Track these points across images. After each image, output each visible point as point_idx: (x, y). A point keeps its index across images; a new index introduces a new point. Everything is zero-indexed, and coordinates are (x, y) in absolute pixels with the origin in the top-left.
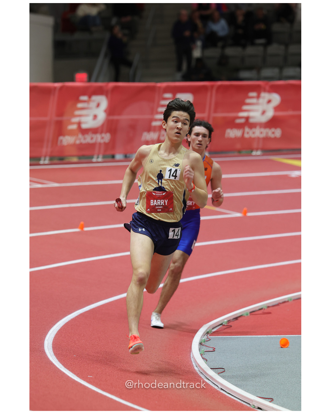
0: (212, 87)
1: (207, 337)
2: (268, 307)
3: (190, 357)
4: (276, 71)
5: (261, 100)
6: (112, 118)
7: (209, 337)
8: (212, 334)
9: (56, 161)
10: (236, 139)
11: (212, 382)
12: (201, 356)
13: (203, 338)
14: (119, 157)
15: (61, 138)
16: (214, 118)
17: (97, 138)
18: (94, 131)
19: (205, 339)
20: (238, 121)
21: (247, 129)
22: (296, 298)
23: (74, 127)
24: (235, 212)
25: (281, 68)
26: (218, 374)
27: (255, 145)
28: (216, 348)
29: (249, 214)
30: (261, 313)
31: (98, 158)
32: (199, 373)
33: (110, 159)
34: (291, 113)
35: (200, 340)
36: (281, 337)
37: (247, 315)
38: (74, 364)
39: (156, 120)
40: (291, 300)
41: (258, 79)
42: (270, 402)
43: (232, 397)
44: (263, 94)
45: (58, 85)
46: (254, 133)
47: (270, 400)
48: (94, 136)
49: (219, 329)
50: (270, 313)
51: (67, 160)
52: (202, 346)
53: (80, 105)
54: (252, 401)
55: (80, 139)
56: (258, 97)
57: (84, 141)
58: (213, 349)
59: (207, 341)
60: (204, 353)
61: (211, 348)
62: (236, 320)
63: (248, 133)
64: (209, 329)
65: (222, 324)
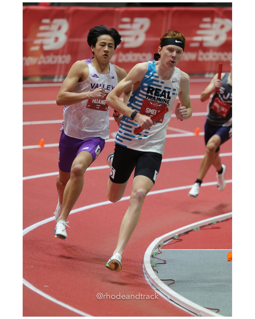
0: (168, 12)
1: (158, 250)
2: (218, 222)
3: (142, 268)
5: (214, 26)
6: (72, 40)
7: (160, 250)
8: (163, 246)
10: (190, 62)
11: (162, 293)
12: (152, 268)
13: (155, 251)
17: (58, 60)
18: (56, 52)
19: (157, 252)
20: (193, 45)
21: (201, 53)
23: (37, 48)
24: (187, 132)
26: (169, 285)
27: (208, 69)
28: (166, 260)
29: (201, 134)
30: (211, 228)
31: (59, 78)
32: (150, 284)
35: (152, 252)
36: (229, 250)
37: (197, 229)
38: (31, 275)
42: (217, 312)
43: (180, 308)
44: (217, 20)
46: (207, 56)
47: (216, 311)
48: (56, 57)
49: (170, 242)
50: (219, 228)
51: (31, 80)
52: (153, 258)
53: (42, 28)
54: (199, 311)
55: (42, 60)
56: (212, 22)
57: (45, 62)
58: (164, 261)
59: (160, 253)
60: (155, 265)
61: (162, 260)
62: (186, 234)
63: (202, 56)
64: (161, 242)
65: (173, 238)
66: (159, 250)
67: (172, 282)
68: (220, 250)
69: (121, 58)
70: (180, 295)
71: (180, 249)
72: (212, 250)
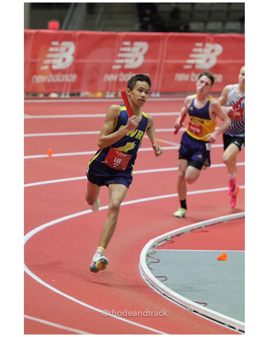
0: (165, 37)
1: (153, 250)
2: (206, 226)
3: (138, 266)
4: (220, 24)
5: (206, 50)
6: (78, 61)
7: (155, 250)
8: (157, 247)
9: (30, 96)
10: (184, 82)
11: (156, 288)
12: (148, 266)
13: (150, 250)
14: (83, 94)
15: (34, 77)
16: (165, 64)
17: (65, 78)
18: (63, 72)
20: (186, 67)
21: (193, 74)
22: (229, 219)
23: (46, 68)
25: (224, 22)
26: (161, 281)
28: (160, 260)
30: (199, 231)
31: (65, 95)
32: (145, 280)
33: (76, 97)
34: (231, 61)
35: (147, 252)
36: (216, 252)
37: (188, 232)
38: (39, 270)
39: (116, 64)
41: (204, 31)
42: (204, 306)
43: (173, 301)
44: (208, 45)
45: (33, 31)
47: (204, 305)
48: (63, 76)
49: (163, 243)
50: (207, 231)
52: (148, 257)
53: (51, 49)
54: (189, 305)
55: (51, 78)
56: (204, 47)
57: (54, 80)
58: (158, 260)
59: (153, 253)
60: (150, 264)
61: (156, 259)
62: (178, 237)
63: (194, 77)
64: (155, 243)
65: (166, 239)
67: (165, 278)
68: (208, 251)
69: (122, 77)
70: (172, 290)
71: (172, 249)
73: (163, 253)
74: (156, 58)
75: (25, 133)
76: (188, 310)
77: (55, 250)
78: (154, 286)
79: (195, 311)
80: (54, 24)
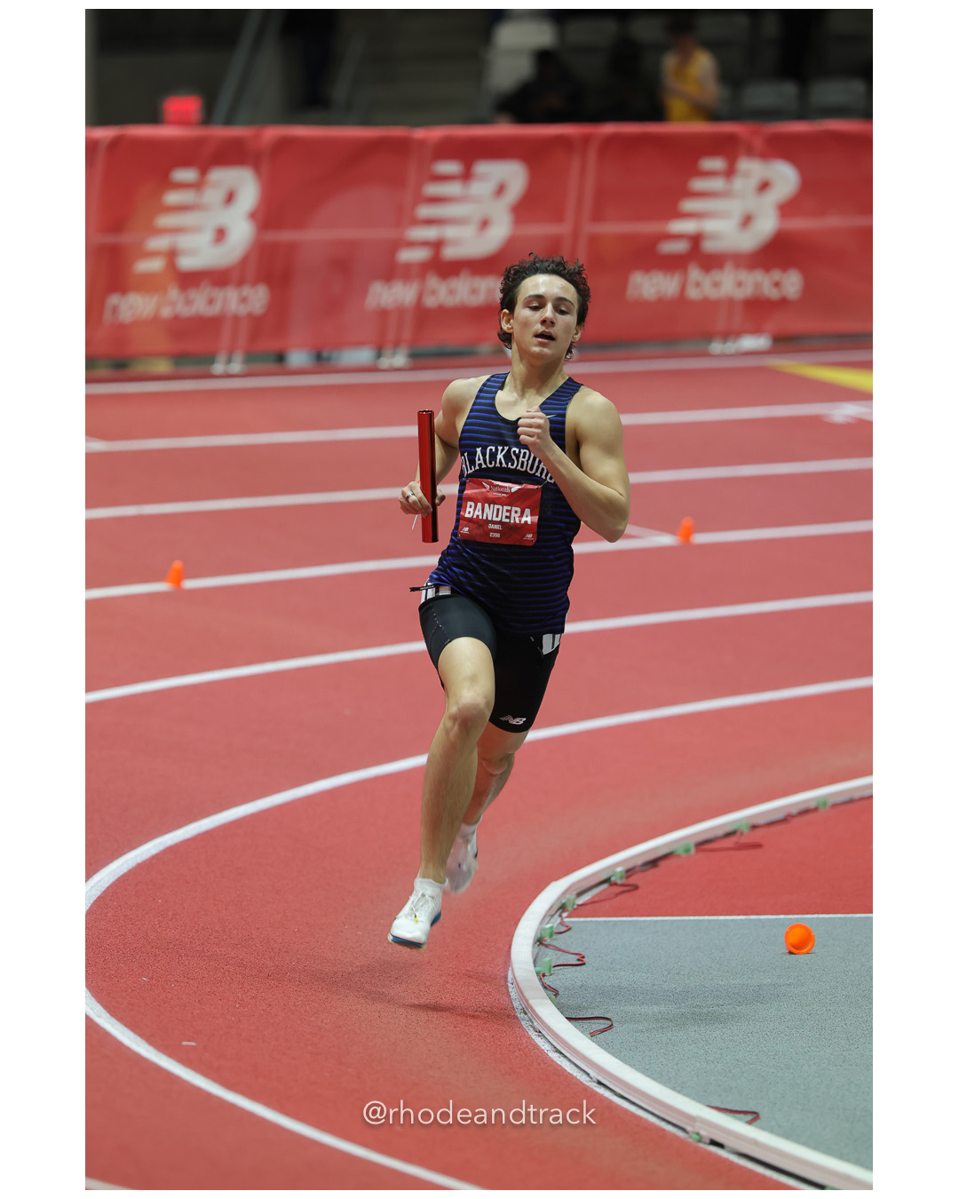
0: (586, 140)
1: (559, 920)
2: (754, 827)
3: (506, 981)
4: (790, 89)
5: (738, 183)
6: (273, 236)
7: (566, 920)
8: (575, 909)
9: (102, 372)
10: (661, 302)
11: (570, 1060)
12: (541, 976)
13: (548, 923)
14: (298, 358)
15: (114, 299)
16: (594, 240)
17: (226, 301)
18: (219, 278)
19: (555, 925)
20: (668, 248)
21: (695, 273)
22: (839, 799)
23: (157, 265)
24: (654, 532)
26: (592, 1035)
27: (721, 324)
28: (583, 953)
29: (700, 538)
30: (730, 846)
31: (229, 361)
32: (531, 1032)
33: (272, 366)
34: (835, 221)
35: (538, 929)
36: (790, 919)
37: (687, 851)
38: (139, 1006)
39: (411, 244)
40: (825, 804)
41: (734, 116)
42: (750, 1123)
43: (633, 1109)
44: (745, 165)
45: (103, 134)
46: (716, 285)
47: (749, 1117)
48: (219, 294)
49: (597, 895)
50: (757, 846)
51: (140, 368)
52: (542, 947)
53: (172, 198)
54: (692, 1119)
55: (173, 304)
56: (730, 172)
57: (185, 311)
58: (578, 957)
59: (561, 933)
60: (550, 971)
61: (572, 954)
62: (651, 868)
63: (698, 285)
64: (568, 896)
65: (607, 881)
66: (562, 919)
69: (434, 292)
70: (631, 1066)
71: (631, 916)
72: (736, 920)
73: (595, 931)
74: (558, 217)
75: (90, 504)
76: (690, 1140)
77: (197, 931)
78: (563, 1051)
79: (714, 1143)
80: (184, 105)
